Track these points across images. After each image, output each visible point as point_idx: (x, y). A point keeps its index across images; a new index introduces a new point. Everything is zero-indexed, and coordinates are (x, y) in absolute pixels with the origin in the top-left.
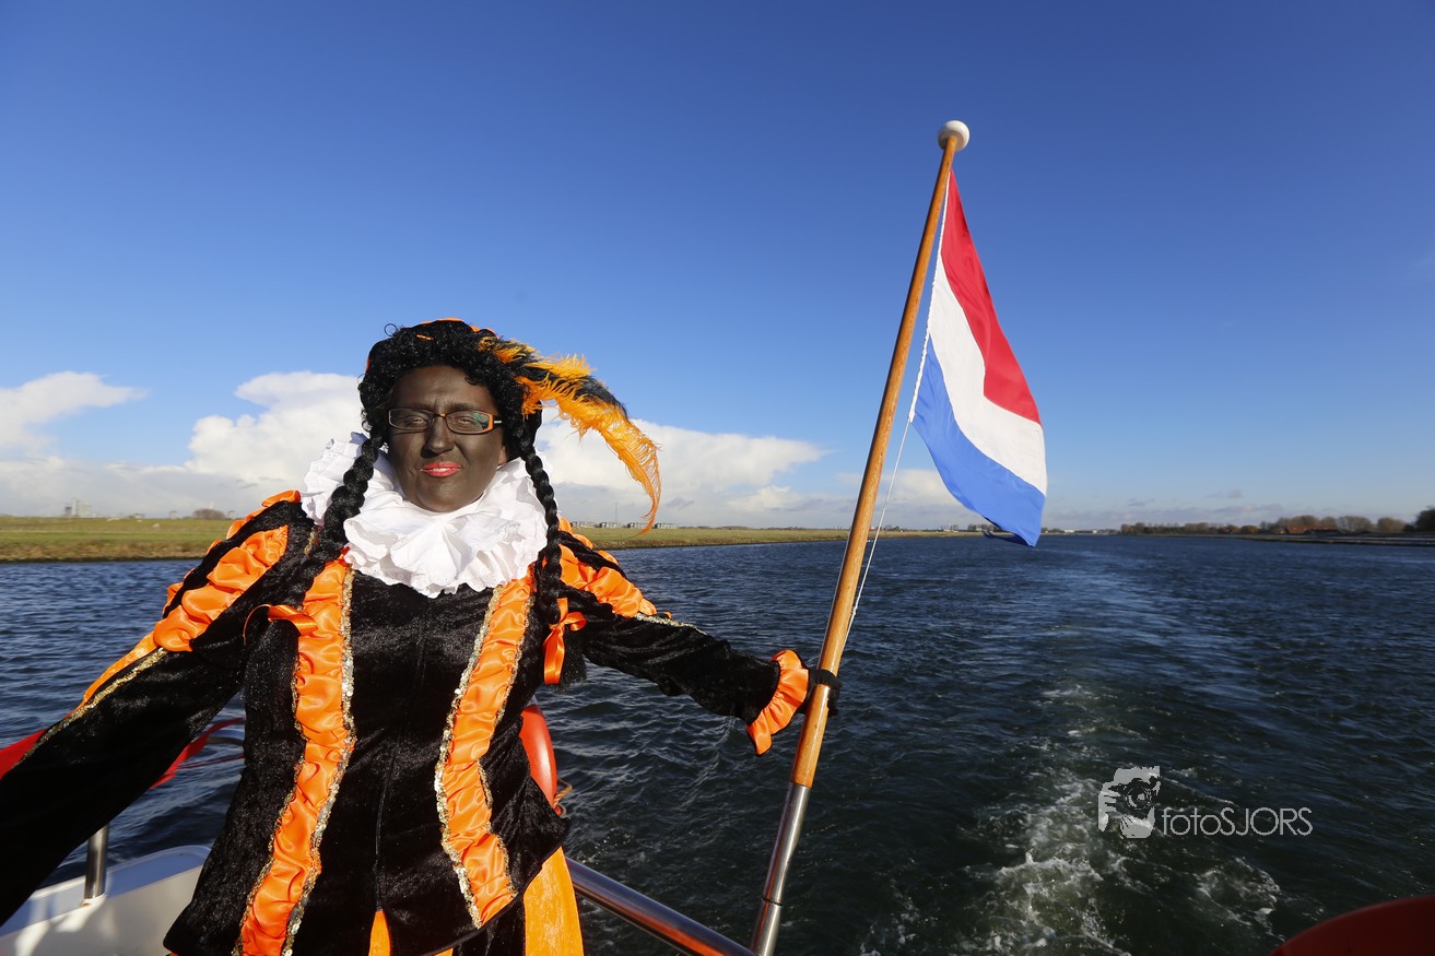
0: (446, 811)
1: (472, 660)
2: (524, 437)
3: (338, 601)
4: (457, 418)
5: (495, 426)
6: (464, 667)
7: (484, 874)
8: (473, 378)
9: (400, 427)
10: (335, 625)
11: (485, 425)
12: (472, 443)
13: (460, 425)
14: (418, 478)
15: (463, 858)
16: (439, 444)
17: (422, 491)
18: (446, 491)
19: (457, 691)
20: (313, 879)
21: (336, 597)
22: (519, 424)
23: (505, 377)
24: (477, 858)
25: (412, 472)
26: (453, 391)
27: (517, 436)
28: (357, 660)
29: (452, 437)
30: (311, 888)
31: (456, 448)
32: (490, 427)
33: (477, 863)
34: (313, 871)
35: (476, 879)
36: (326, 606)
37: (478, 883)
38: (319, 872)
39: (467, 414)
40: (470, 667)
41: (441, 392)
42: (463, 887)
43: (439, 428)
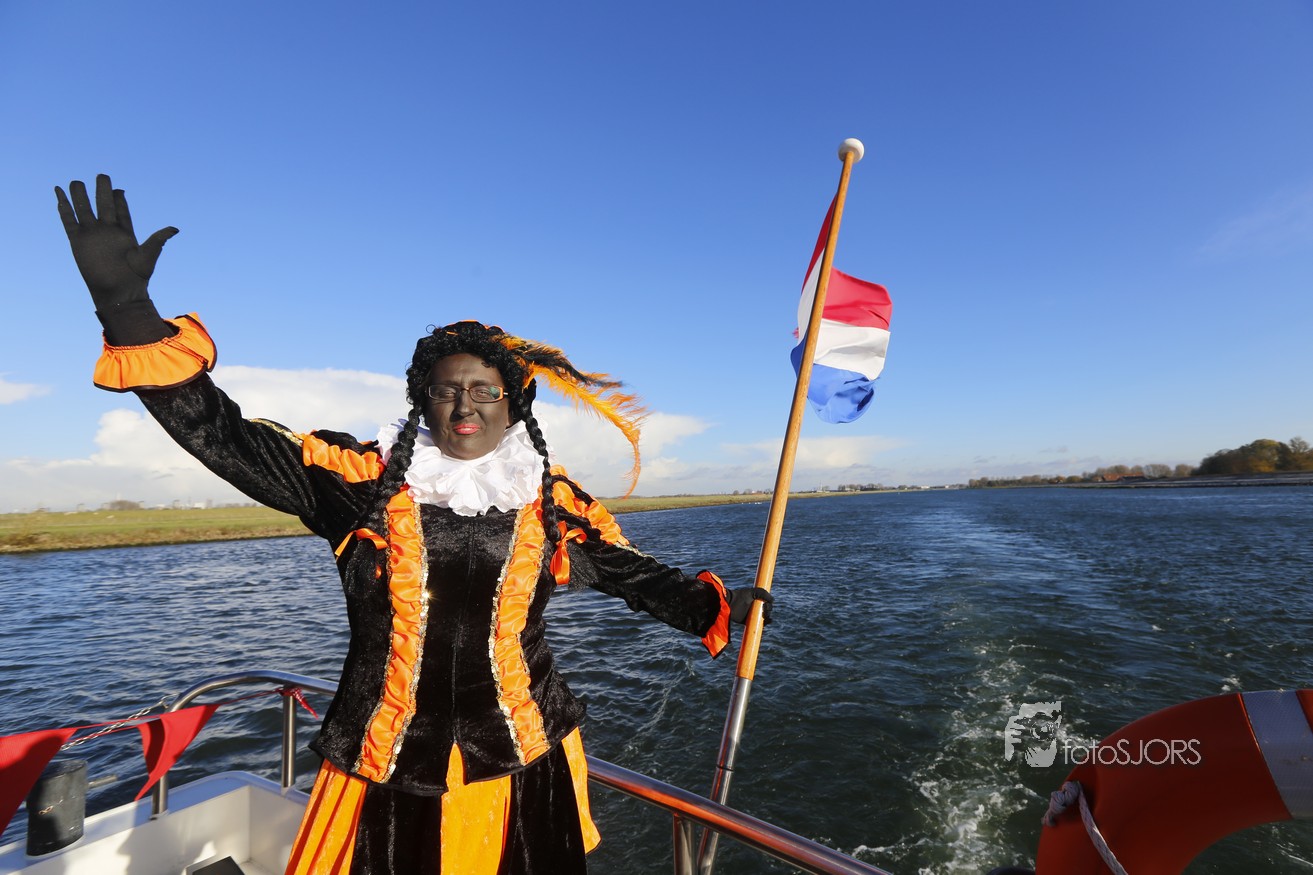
0: (498, 673)
1: (508, 558)
2: (524, 405)
3: (412, 512)
4: (477, 391)
5: (504, 396)
6: (504, 561)
7: (527, 727)
8: (488, 363)
9: (436, 400)
10: (413, 529)
11: (497, 396)
12: (489, 409)
13: (480, 396)
14: (449, 436)
15: (512, 714)
16: (465, 410)
17: (452, 445)
18: (469, 443)
19: (499, 579)
20: (410, 717)
21: (410, 510)
22: (520, 395)
23: (510, 360)
24: (522, 714)
25: (446, 431)
26: (474, 371)
27: (519, 406)
28: (430, 553)
29: (475, 405)
30: (409, 723)
31: (476, 414)
32: (501, 397)
33: (522, 718)
34: (410, 712)
35: (522, 729)
36: (404, 516)
37: (523, 733)
38: (414, 713)
39: (484, 388)
40: (507, 562)
41: (465, 372)
42: (513, 735)
43: (466, 398)
